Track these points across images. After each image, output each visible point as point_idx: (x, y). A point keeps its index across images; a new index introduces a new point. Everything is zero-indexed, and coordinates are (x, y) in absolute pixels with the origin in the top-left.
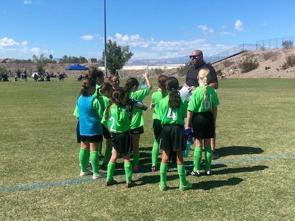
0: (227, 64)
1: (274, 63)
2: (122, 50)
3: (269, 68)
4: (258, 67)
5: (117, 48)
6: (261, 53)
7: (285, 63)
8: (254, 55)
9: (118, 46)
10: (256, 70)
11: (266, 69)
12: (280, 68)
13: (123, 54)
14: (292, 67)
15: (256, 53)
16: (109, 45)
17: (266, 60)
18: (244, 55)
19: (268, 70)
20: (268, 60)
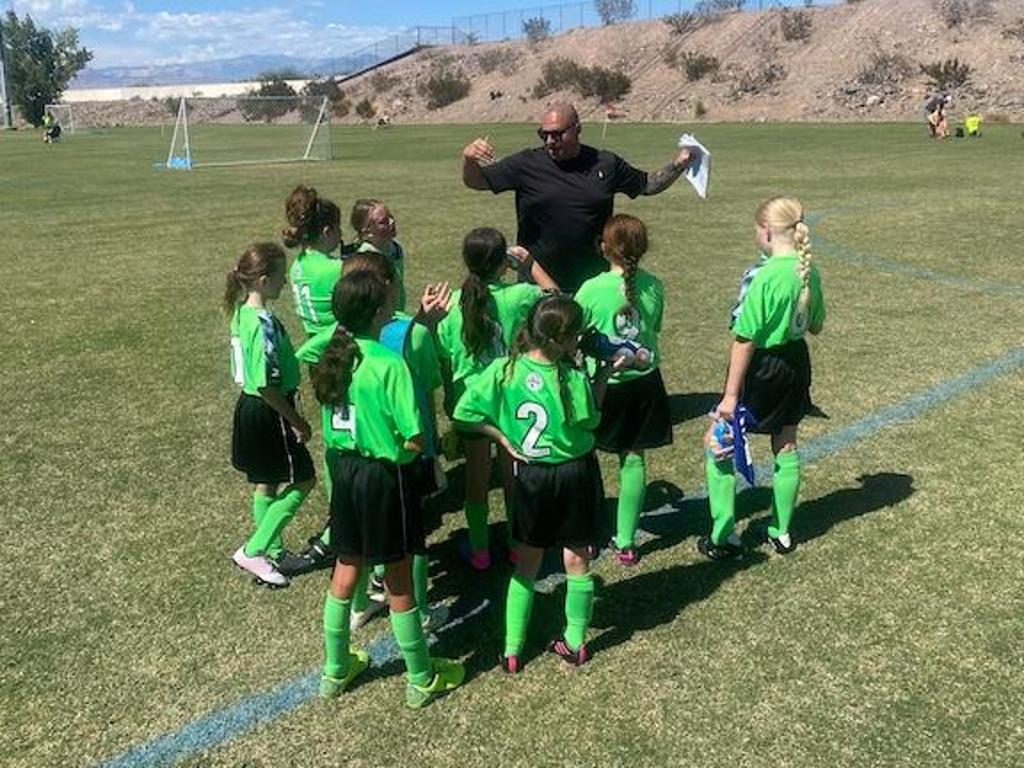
0: (382, 84)
1: (511, 81)
2: (55, 44)
3: (499, 95)
4: (470, 92)
5: (39, 35)
6: (469, 51)
7: (541, 82)
8: (452, 59)
9: (39, 30)
10: (464, 101)
11: (493, 98)
12: (528, 95)
13: (57, 54)
14: (557, 90)
15: (454, 53)
16: (11, 26)
17: (487, 72)
18: (424, 58)
19: (497, 99)
20: (494, 73)
